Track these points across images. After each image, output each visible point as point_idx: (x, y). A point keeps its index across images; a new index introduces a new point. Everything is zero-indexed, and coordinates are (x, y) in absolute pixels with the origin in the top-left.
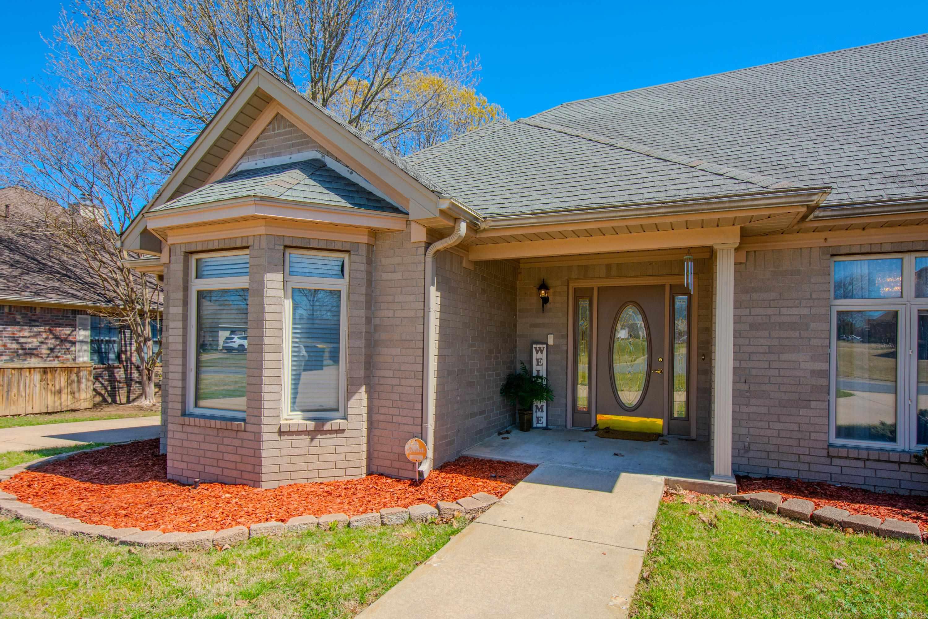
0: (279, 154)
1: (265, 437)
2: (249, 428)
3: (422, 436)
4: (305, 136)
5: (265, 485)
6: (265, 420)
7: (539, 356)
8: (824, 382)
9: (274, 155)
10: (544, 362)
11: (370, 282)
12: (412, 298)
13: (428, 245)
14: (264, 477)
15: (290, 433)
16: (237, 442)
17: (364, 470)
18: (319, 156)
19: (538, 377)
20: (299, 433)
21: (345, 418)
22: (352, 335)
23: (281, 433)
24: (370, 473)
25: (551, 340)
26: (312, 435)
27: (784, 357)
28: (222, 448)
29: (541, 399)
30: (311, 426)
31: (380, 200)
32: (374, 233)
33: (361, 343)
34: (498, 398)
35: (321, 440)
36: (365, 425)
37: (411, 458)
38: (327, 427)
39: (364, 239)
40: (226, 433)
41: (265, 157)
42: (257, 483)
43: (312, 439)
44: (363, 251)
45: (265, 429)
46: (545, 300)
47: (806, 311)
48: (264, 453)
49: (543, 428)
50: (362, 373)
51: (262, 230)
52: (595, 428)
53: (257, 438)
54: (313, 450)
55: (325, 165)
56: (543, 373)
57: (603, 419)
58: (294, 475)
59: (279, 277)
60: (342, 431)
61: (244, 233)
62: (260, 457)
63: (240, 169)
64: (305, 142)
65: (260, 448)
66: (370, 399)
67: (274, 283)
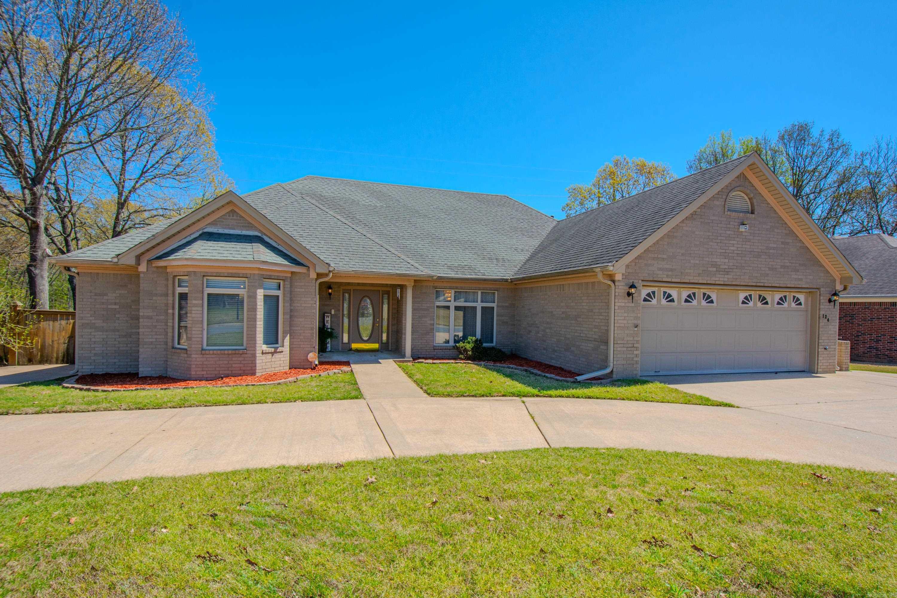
0: (234, 229)
1: (257, 355)
2: (248, 352)
3: (315, 351)
5: (258, 375)
6: (257, 349)
7: (328, 319)
8: (432, 327)
9: (230, 228)
10: (330, 322)
11: (292, 292)
12: (310, 299)
13: (316, 280)
14: (257, 371)
15: (266, 353)
16: (241, 359)
17: (288, 368)
18: (260, 235)
19: (327, 329)
20: (268, 353)
21: (283, 346)
22: (284, 314)
23: (263, 353)
24: (290, 369)
25: (333, 312)
26: (273, 354)
27: (423, 319)
28: (231, 362)
29: (329, 338)
30: (273, 350)
31: (295, 260)
32: (292, 273)
33: (288, 317)
35: (277, 356)
36: (289, 350)
37: (310, 360)
39: (290, 275)
40: (234, 356)
42: (254, 374)
43: (272, 355)
44: (288, 280)
45: (258, 352)
46: (331, 294)
47: (428, 305)
48: (257, 362)
49: (330, 351)
50: (288, 330)
51: (257, 272)
52: (351, 350)
53: (254, 356)
54: (273, 360)
55: (263, 239)
56: (329, 327)
57: (354, 346)
58: (267, 370)
59: (262, 291)
60: (282, 352)
61: (244, 272)
62: (255, 363)
63: (206, 230)
64: (250, 226)
65: (255, 360)
66: (290, 339)
67: (260, 293)
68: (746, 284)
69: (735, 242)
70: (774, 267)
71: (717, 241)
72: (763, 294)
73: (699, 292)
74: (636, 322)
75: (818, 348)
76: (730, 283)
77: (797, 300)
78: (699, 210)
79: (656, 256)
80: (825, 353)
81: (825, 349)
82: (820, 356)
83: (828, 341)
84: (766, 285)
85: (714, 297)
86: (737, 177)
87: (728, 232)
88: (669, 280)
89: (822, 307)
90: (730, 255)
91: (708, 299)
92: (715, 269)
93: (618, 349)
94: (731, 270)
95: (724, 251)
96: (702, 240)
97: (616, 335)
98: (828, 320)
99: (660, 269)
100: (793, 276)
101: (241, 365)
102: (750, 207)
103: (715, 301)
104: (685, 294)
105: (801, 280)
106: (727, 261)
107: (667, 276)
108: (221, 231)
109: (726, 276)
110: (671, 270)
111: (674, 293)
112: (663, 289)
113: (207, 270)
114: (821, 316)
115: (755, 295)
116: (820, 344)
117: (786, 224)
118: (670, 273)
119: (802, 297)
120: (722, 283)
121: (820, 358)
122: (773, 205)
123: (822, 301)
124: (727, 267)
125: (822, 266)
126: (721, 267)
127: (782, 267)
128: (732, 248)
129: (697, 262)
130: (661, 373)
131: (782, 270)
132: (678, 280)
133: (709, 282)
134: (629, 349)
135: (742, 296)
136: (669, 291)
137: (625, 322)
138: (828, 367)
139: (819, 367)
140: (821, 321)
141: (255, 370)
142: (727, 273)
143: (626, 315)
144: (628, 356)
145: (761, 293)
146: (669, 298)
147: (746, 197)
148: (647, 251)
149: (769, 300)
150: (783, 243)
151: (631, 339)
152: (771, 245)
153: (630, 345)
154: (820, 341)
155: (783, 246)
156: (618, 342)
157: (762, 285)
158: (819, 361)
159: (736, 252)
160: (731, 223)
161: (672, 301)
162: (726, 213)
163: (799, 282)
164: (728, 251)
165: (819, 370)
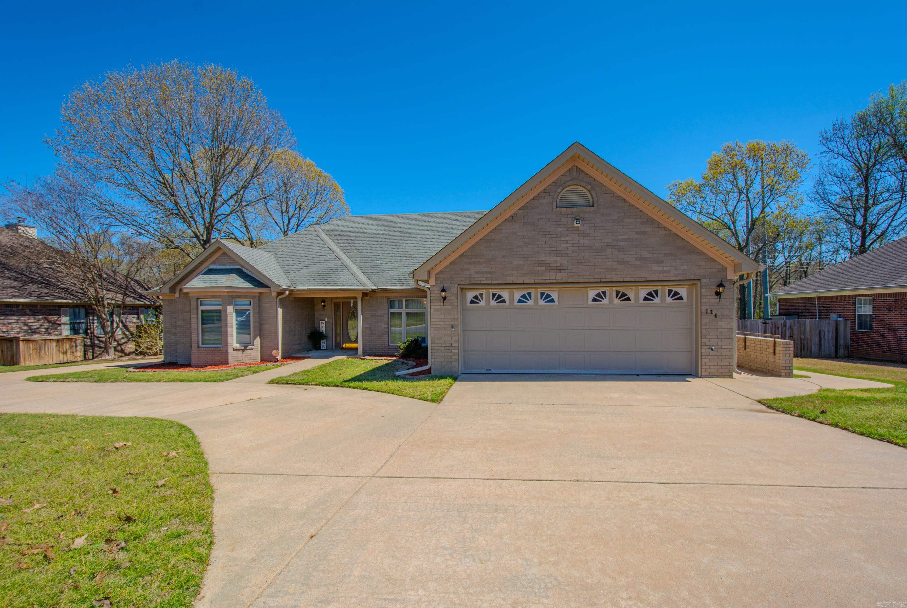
0: (225, 265)
1: (229, 351)
2: (224, 349)
3: (278, 349)
4: (234, 260)
5: (230, 365)
6: (229, 347)
7: (323, 325)
9: (223, 265)
10: (324, 327)
11: (259, 306)
12: (273, 310)
15: (236, 350)
16: (219, 354)
17: (260, 360)
18: (240, 267)
19: (322, 332)
20: (239, 350)
21: (253, 345)
22: (254, 322)
23: (234, 350)
24: (261, 361)
25: (326, 320)
26: (243, 350)
27: (379, 324)
28: (214, 356)
29: (323, 340)
30: (243, 348)
31: (262, 283)
32: (260, 293)
33: (258, 324)
34: (306, 339)
35: (246, 352)
36: (259, 347)
37: (274, 355)
38: (248, 348)
39: (257, 295)
40: (216, 352)
41: (220, 265)
42: (227, 364)
43: (243, 352)
44: (257, 298)
45: (229, 349)
46: (324, 306)
47: (383, 312)
48: (229, 356)
49: (324, 349)
50: (258, 333)
51: (226, 294)
52: (342, 349)
53: (226, 352)
54: (244, 355)
55: (243, 271)
56: (324, 331)
57: (345, 345)
58: (238, 361)
59: (232, 307)
60: (252, 349)
61: (220, 294)
62: (228, 357)
63: (210, 268)
64: (235, 262)
65: (228, 355)
66: (261, 340)
67: (230, 309)
68: (587, 281)
69: (568, 239)
70: (625, 260)
71: (545, 239)
72: (622, 289)
73: (536, 292)
74: (453, 323)
75: (701, 349)
76: (566, 281)
77: (676, 296)
78: (521, 211)
79: (472, 260)
80: (712, 353)
81: (712, 349)
82: (703, 357)
83: (717, 340)
84: (614, 280)
85: (555, 295)
86: (569, 171)
87: (558, 229)
88: (489, 282)
89: (703, 301)
90: (563, 252)
91: (548, 298)
92: (543, 268)
93: (436, 348)
94: (564, 268)
95: (555, 249)
96: (526, 240)
97: (432, 335)
98: (716, 316)
99: (477, 273)
100: (654, 269)
101: (220, 358)
102: (591, 199)
103: (556, 299)
104: (518, 295)
105: (669, 271)
106: (559, 258)
107: (486, 279)
108: (218, 267)
109: (558, 274)
110: (490, 273)
111: (505, 294)
112: (491, 291)
113: (199, 295)
114: (704, 311)
115: (611, 291)
116: (702, 344)
117: (641, 211)
118: (489, 276)
119: (683, 291)
120: (554, 281)
121: (703, 360)
122: (620, 194)
123: (703, 294)
124: (559, 265)
125: (701, 253)
126: (552, 265)
127: (637, 259)
128: (566, 245)
129: (521, 262)
130: (493, 371)
131: (639, 262)
132: (500, 282)
133: (536, 282)
134: (446, 348)
135: (592, 293)
136: (498, 292)
137: (442, 323)
138: (721, 371)
139: (703, 370)
140: (703, 317)
141: (228, 361)
142: (560, 271)
143: (443, 317)
144: (446, 354)
145: (619, 289)
146: (499, 299)
147: (584, 190)
148: (462, 256)
149: (631, 295)
150: (637, 233)
151: (449, 338)
152: (619, 237)
153: (448, 345)
154: (703, 340)
155: (638, 236)
156: (436, 342)
157: (610, 280)
158: (703, 364)
159: (570, 248)
160: (563, 220)
161: (504, 301)
162: (554, 210)
163: (665, 275)
164: (560, 249)
165: (703, 374)
